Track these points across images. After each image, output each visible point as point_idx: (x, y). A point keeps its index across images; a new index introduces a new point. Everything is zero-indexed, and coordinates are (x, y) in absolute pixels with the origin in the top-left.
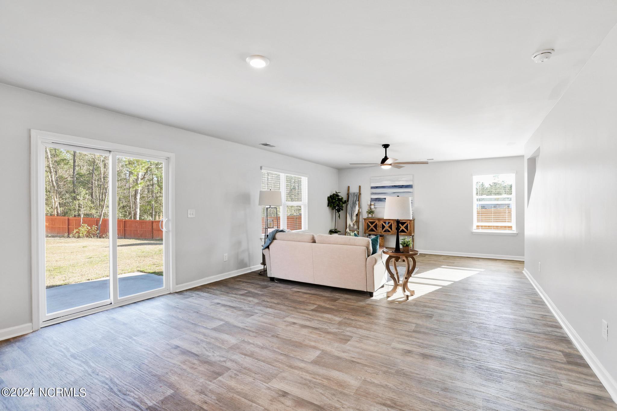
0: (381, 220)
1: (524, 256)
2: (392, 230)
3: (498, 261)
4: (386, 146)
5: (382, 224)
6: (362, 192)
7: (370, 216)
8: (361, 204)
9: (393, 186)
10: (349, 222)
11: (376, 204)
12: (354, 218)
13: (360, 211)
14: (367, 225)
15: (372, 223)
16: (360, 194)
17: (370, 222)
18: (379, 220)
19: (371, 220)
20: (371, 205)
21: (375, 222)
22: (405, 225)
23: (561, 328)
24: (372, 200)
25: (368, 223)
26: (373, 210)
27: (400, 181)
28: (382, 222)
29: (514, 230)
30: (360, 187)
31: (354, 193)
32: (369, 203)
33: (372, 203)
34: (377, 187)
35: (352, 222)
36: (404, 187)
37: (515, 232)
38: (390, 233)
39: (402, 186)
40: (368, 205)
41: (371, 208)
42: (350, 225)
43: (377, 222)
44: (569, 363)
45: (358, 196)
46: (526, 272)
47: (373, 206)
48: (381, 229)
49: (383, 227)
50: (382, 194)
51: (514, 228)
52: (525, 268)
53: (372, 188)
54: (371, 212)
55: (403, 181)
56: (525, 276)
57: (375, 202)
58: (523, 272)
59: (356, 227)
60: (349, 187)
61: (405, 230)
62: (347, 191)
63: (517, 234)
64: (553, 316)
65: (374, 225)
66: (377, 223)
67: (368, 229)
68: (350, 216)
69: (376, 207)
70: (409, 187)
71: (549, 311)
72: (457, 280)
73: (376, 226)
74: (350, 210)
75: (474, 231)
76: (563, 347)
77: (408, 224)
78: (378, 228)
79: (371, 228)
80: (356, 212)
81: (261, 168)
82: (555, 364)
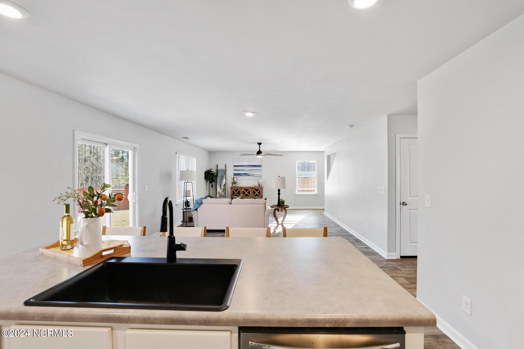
0: (242, 188)
1: (324, 206)
2: (250, 195)
3: (309, 210)
4: (260, 144)
5: (243, 191)
6: (227, 169)
7: (234, 185)
8: (226, 178)
9: (249, 165)
10: (219, 190)
11: (237, 178)
12: (223, 187)
13: (226, 182)
14: (232, 192)
15: (236, 190)
16: (226, 170)
17: (234, 190)
18: (241, 188)
19: (235, 188)
20: (234, 178)
21: (238, 190)
22: (258, 191)
23: (349, 232)
24: (235, 174)
25: (233, 191)
26: (236, 181)
27: (254, 162)
28: (243, 190)
29: (316, 192)
30: (226, 165)
31: (222, 170)
32: (233, 177)
33: (235, 177)
34: (238, 166)
35: (221, 190)
36: (256, 166)
37: (317, 193)
38: (249, 197)
39: (255, 165)
40: (232, 178)
41: (234, 180)
42: (219, 192)
43: (240, 189)
44: (356, 241)
45: (225, 171)
46: (325, 213)
47: (236, 179)
48: (243, 194)
49: (244, 193)
50: (242, 171)
51: (316, 191)
52: (325, 212)
53: (235, 166)
54: (234, 183)
55: (256, 162)
56: (325, 215)
57: (236, 176)
58: (324, 214)
59: (223, 193)
60: (217, 165)
61: (259, 194)
62: (216, 168)
63: (318, 194)
64: (345, 229)
65: (237, 191)
66: (239, 191)
67: (233, 194)
68: (219, 186)
69: (237, 179)
70: (259, 167)
71: (343, 228)
72: (299, 220)
73: (239, 193)
74: (219, 181)
75: (297, 193)
76: (352, 238)
77: (260, 191)
78: (240, 194)
79: (235, 194)
80: (224, 183)
81: (176, 153)
82: (352, 242)
